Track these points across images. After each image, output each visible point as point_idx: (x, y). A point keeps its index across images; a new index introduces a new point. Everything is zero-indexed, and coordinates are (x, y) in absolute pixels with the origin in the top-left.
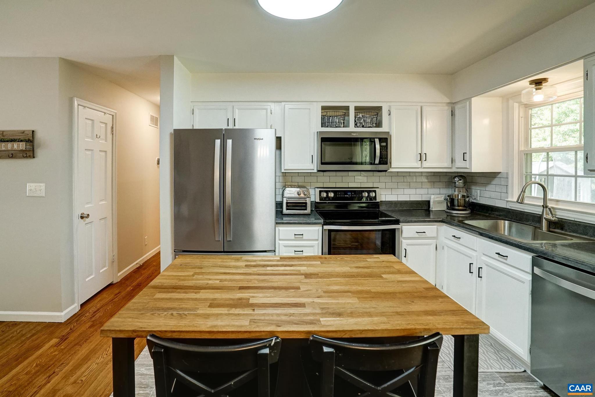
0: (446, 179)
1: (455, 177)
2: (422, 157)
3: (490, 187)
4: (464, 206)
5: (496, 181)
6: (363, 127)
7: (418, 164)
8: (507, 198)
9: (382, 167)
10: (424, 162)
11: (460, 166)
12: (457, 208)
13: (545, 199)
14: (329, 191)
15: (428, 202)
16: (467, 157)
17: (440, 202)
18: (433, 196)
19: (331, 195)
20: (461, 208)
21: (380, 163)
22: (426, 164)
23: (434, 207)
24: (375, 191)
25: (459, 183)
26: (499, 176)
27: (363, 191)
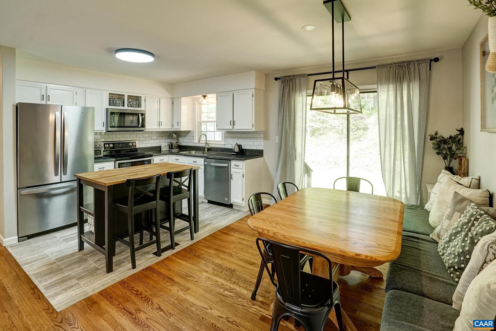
0: (167, 135)
1: (173, 133)
2: (160, 124)
3: (187, 138)
4: (177, 147)
5: (189, 135)
6: (131, 107)
7: (158, 127)
8: (194, 141)
9: (142, 129)
10: (161, 126)
11: (176, 128)
12: (174, 148)
13: (206, 141)
14: (110, 144)
15: (160, 147)
16: (179, 124)
17: (165, 146)
18: (162, 144)
19: (112, 145)
20: (175, 148)
21: (141, 127)
22: (161, 127)
23: (163, 149)
24: (135, 142)
25: (175, 136)
26: (191, 132)
27: (129, 143)
